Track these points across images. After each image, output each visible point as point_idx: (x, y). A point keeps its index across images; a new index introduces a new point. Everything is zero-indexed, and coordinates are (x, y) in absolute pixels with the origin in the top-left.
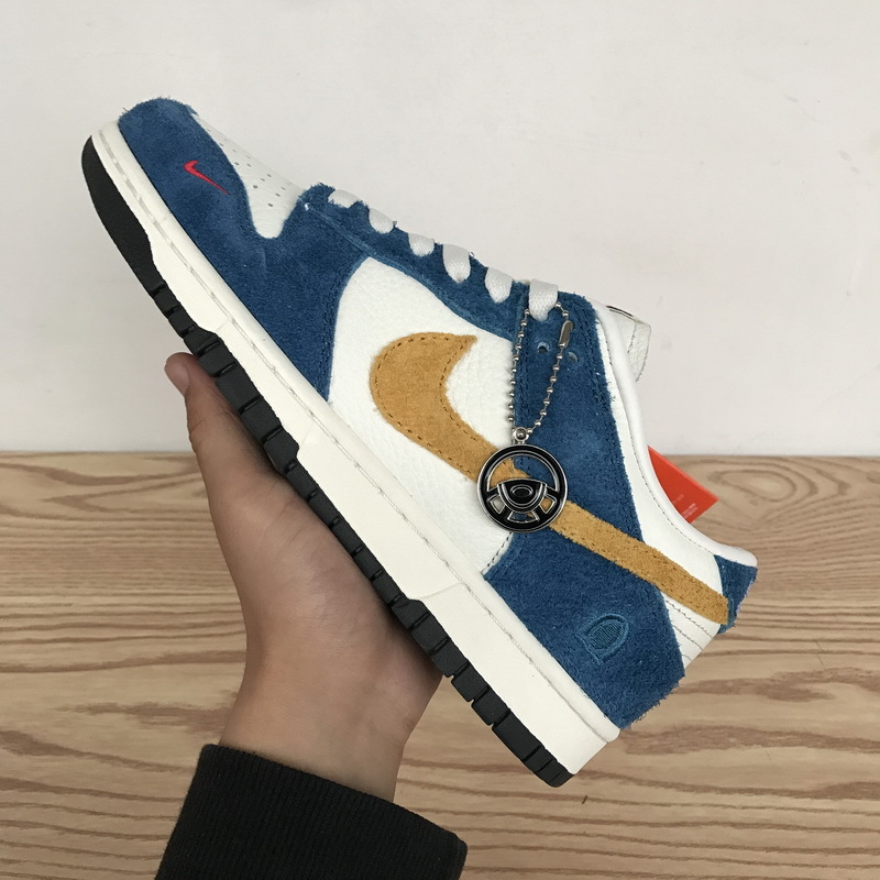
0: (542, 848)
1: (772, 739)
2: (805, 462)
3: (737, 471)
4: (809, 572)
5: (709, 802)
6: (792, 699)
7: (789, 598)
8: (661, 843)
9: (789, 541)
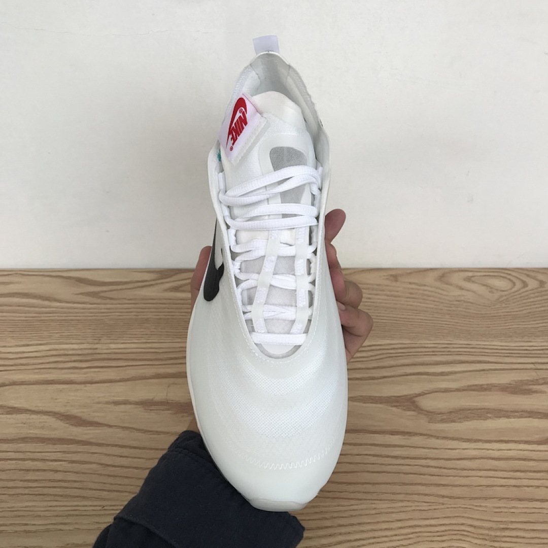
0: (385, 472)
1: (512, 414)
2: (520, 271)
3: (480, 276)
4: (526, 328)
5: (478, 447)
6: (522, 393)
7: (516, 342)
8: (453, 469)
9: (514, 312)
